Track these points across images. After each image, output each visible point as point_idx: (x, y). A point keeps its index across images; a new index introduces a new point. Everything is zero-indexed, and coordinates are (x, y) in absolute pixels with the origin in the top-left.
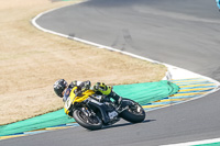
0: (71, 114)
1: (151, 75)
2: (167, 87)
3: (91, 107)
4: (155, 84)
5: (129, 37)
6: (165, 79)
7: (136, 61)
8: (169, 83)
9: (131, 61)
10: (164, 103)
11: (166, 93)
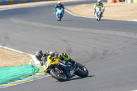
0: (48, 72)
1: (21, 61)
2: (31, 68)
3: (60, 67)
4: (24, 67)
5: (8, 38)
6: (30, 63)
7: (12, 53)
8: (32, 66)
9: (9, 53)
10: (29, 79)
11: (31, 72)
